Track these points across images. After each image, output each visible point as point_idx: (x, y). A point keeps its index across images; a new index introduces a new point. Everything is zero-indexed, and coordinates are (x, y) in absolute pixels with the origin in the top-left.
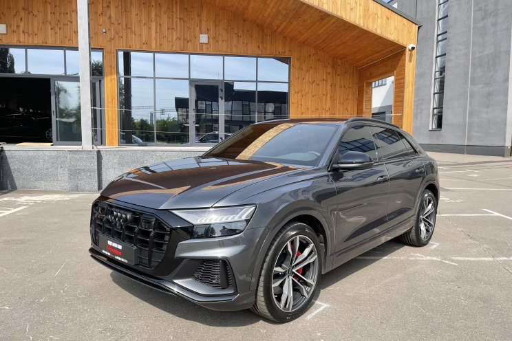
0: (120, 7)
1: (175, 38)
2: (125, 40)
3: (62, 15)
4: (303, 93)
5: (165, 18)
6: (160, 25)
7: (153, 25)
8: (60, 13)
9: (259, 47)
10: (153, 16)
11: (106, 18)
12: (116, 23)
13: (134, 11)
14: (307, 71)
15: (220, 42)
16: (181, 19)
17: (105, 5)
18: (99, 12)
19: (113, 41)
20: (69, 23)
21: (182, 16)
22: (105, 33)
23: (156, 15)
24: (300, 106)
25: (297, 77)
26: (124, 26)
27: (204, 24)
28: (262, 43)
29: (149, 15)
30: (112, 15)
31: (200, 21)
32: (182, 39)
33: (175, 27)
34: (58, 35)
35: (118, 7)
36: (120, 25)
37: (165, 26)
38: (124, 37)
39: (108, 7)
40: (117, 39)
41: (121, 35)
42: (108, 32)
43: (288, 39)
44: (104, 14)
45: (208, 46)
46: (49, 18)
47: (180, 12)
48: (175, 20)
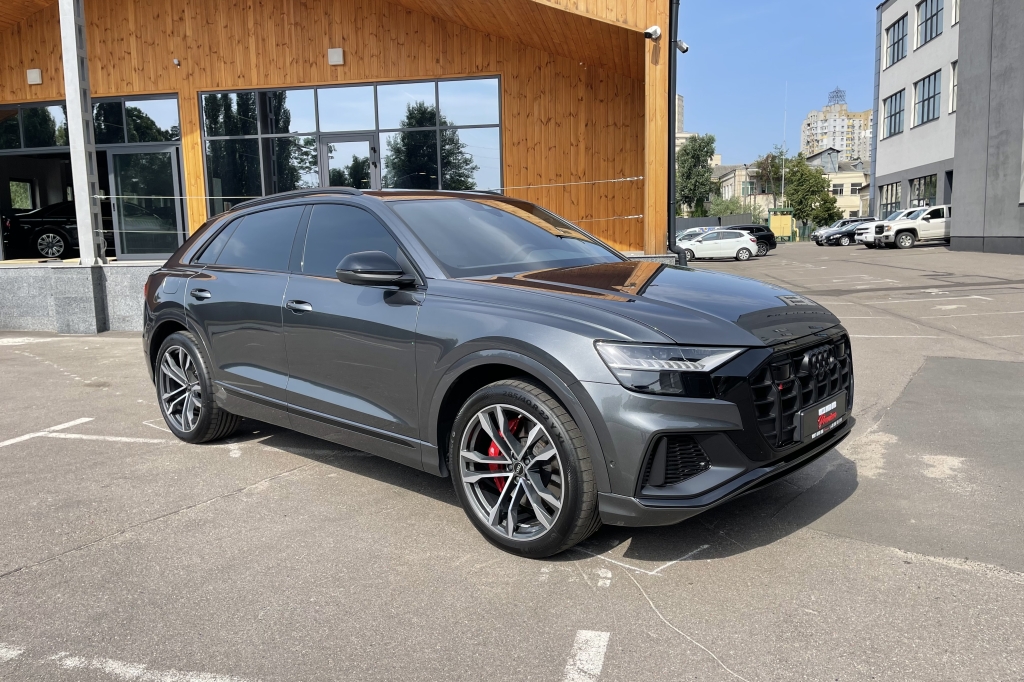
0: (199, 17)
1: (288, 61)
2: (209, 73)
3: (115, 43)
4: (530, 144)
5: (270, 25)
6: (263, 40)
7: (252, 41)
8: (113, 40)
9: (438, 61)
10: (251, 24)
11: (179, 39)
12: (194, 46)
13: (221, 20)
14: (535, 99)
15: (366, 60)
16: (296, 24)
17: (176, 18)
18: (169, 32)
19: (191, 78)
20: (127, 56)
21: (298, 19)
22: (179, 65)
23: (255, 23)
24: (523, 171)
25: (515, 112)
26: (207, 49)
27: (336, 28)
28: (445, 52)
29: (244, 23)
30: (188, 34)
31: (330, 24)
32: (301, 61)
33: (287, 40)
34: (112, 77)
35: (195, 18)
36: (201, 49)
37: (272, 41)
38: (208, 70)
39: (181, 19)
40: (197, 74)
41: (202, 66)
42: (183, 63)
43: (494, 39)
44: (176, 34)
45: (346, 69)
46: (98, 51)
47: (294, 13)
48: (286, 27)
